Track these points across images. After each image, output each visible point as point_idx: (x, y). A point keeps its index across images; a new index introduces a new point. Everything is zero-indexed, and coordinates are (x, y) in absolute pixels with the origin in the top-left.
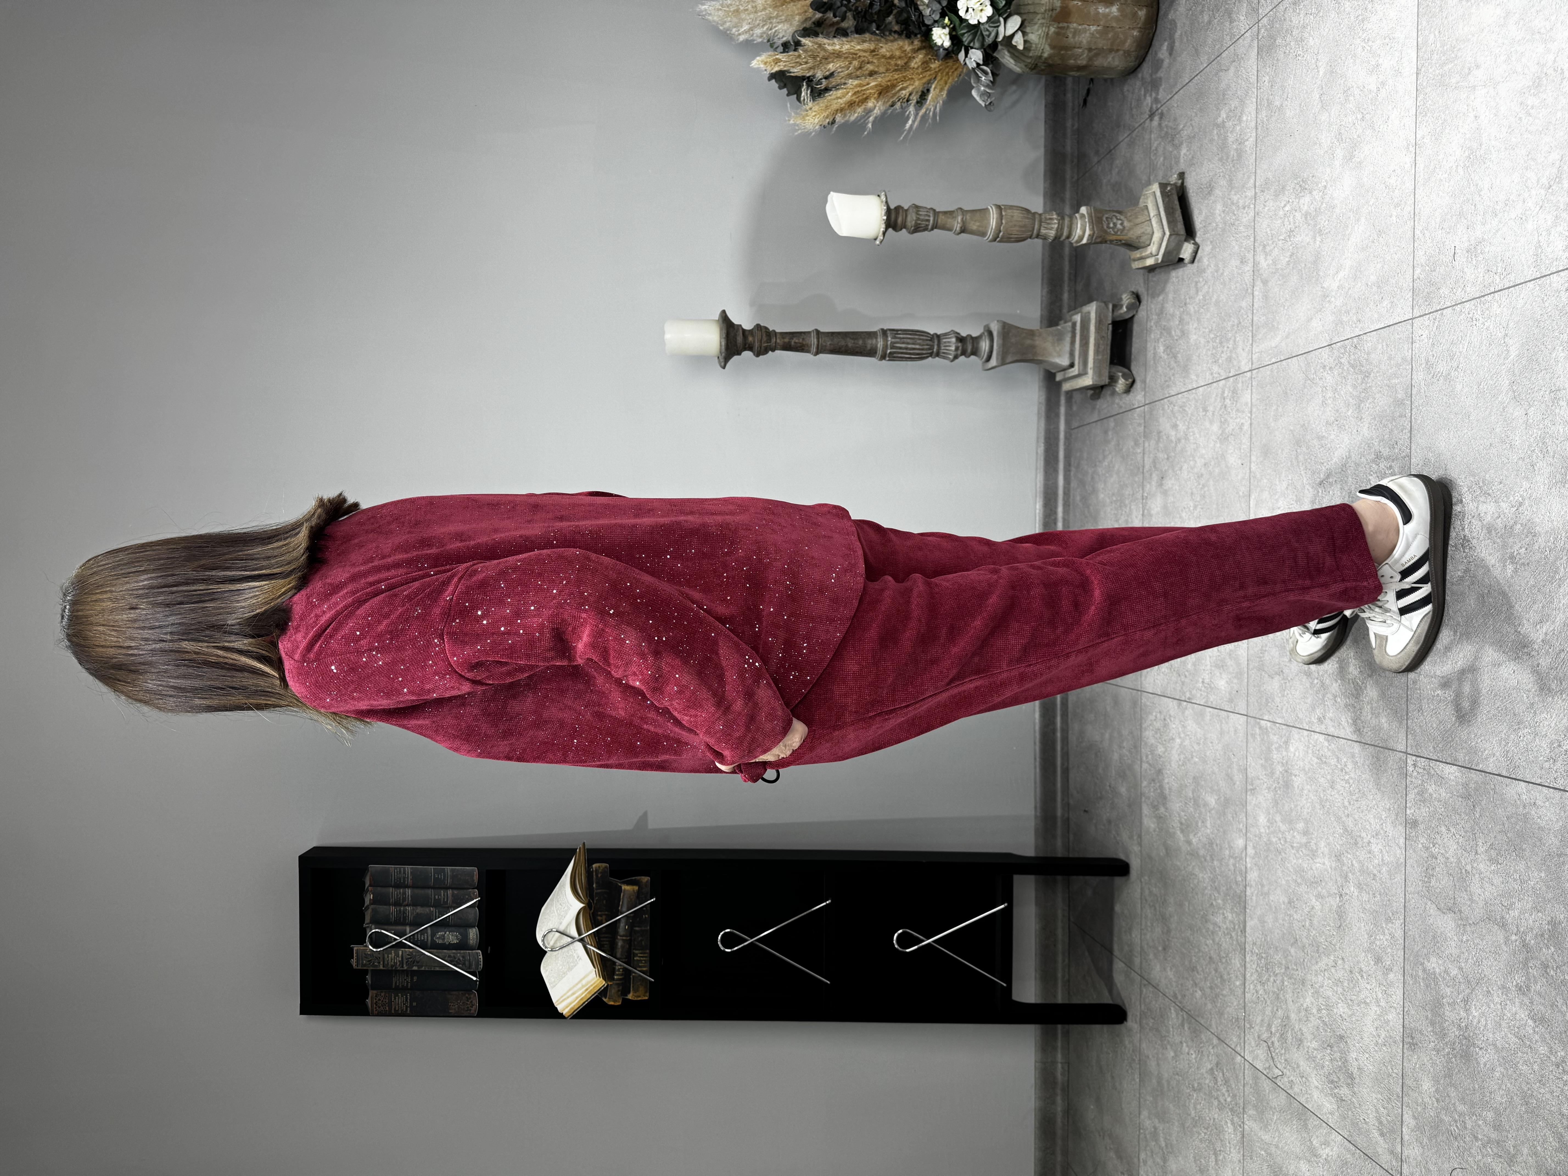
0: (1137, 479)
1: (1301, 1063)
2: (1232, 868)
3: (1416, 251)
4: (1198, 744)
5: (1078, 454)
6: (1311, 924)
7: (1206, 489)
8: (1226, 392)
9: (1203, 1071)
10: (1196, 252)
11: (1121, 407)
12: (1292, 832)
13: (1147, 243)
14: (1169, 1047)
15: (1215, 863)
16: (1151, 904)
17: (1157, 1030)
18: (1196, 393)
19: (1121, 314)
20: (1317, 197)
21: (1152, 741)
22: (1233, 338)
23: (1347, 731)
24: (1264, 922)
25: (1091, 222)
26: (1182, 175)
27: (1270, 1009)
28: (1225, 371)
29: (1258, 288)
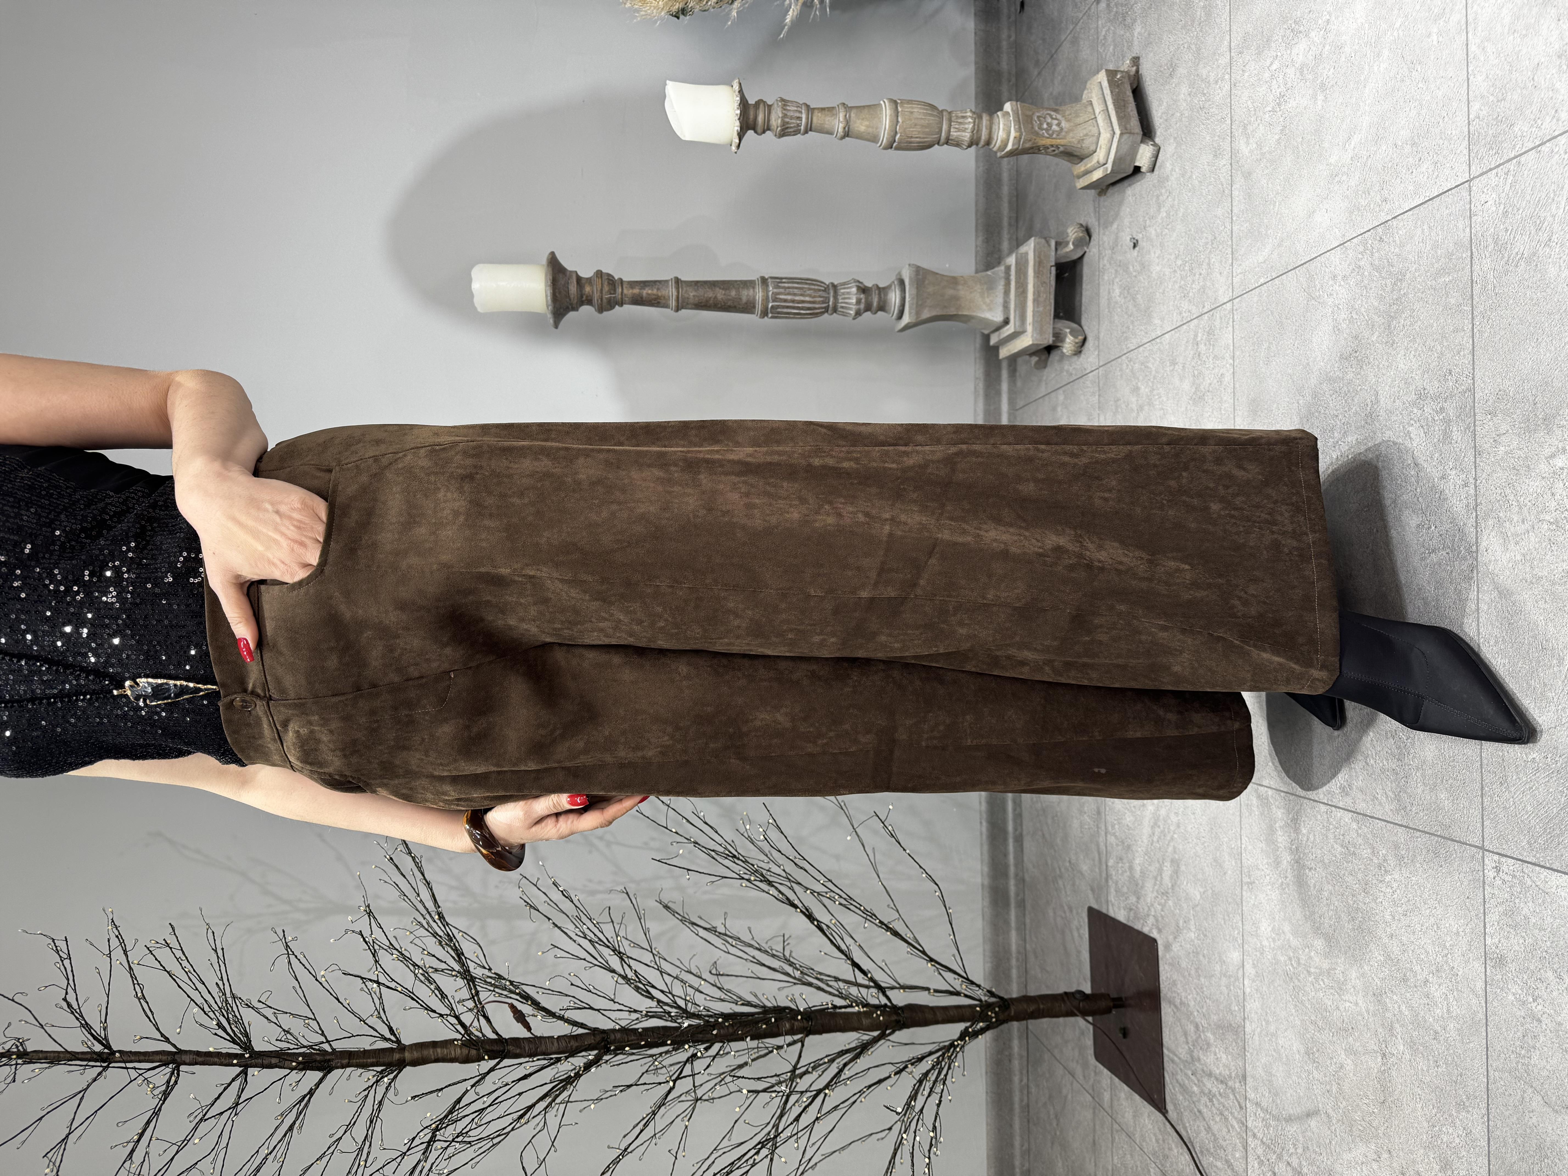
2: (1225, 990)
3: (1471, 78)
4: (1177, 814)
6: (1340, 1091)
8: (1200, 335)
10: (1157, 157)
11: (1071, 374)
12: (1307, 950)
13: (1093, 148)
15: (1203, 980)
18: (1161, 343)
19: (1067, 252)
20: (1316, 39)
22: (1207, 261)
23: (1386, 809)
24: (1271, 1074)
25: (1018, 121)
26: (1136, 61)
28: (1197, 306)
29: (1238, 186)
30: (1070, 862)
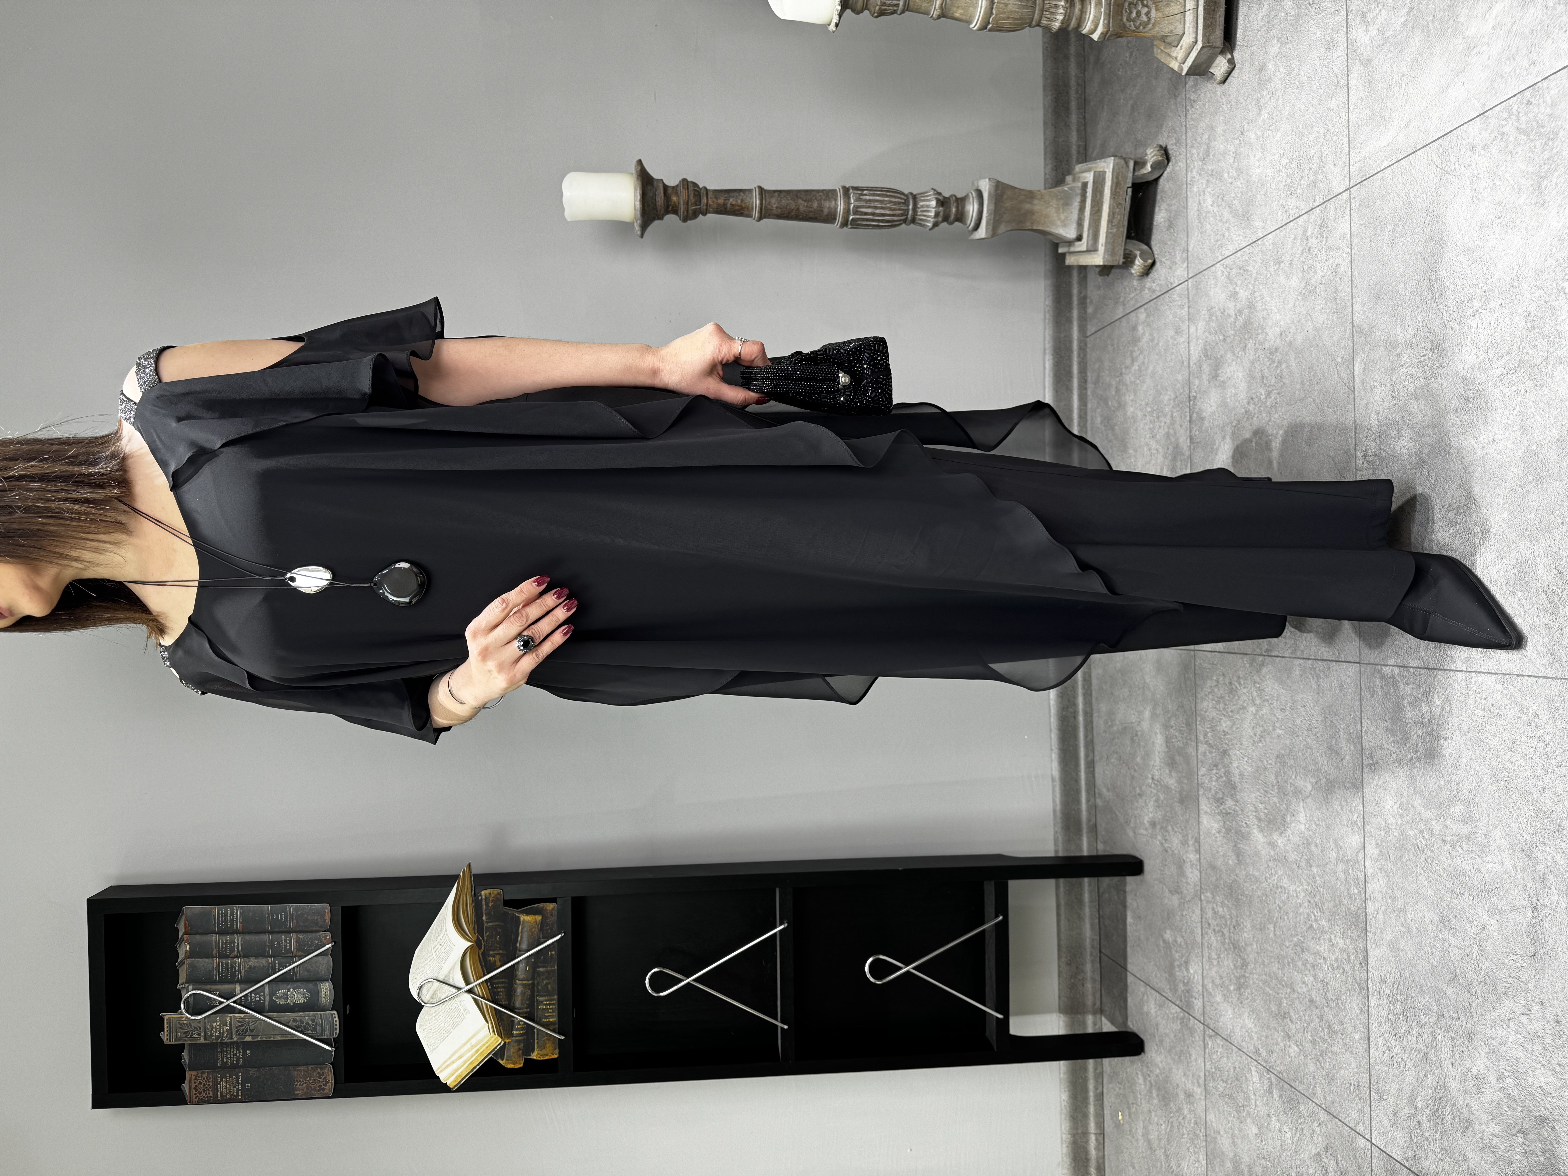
0: (1180, 377)
1: (1470, 1155)
2: (1342, 875)
4: (1283, 710)
5: (1097, 366)
6: (1482, 952)
7: (1284, 366)
8: (1310, 229)
9: (1305, 1156)
11: (1154, 291)
12: (1442, 819)
14: (1249, 1120)
15: (1315, 870)
16: (1217, 929)
17: (1231, 1096)
18: (1264, 244)
19: (1145, 174)
21: (1213, 714)
22: (1318, 154)
24: (1399, 950)
27: (1413, 1073)
28: (1306, 202)
29: (1356, 75)
30: (1153, 779)
